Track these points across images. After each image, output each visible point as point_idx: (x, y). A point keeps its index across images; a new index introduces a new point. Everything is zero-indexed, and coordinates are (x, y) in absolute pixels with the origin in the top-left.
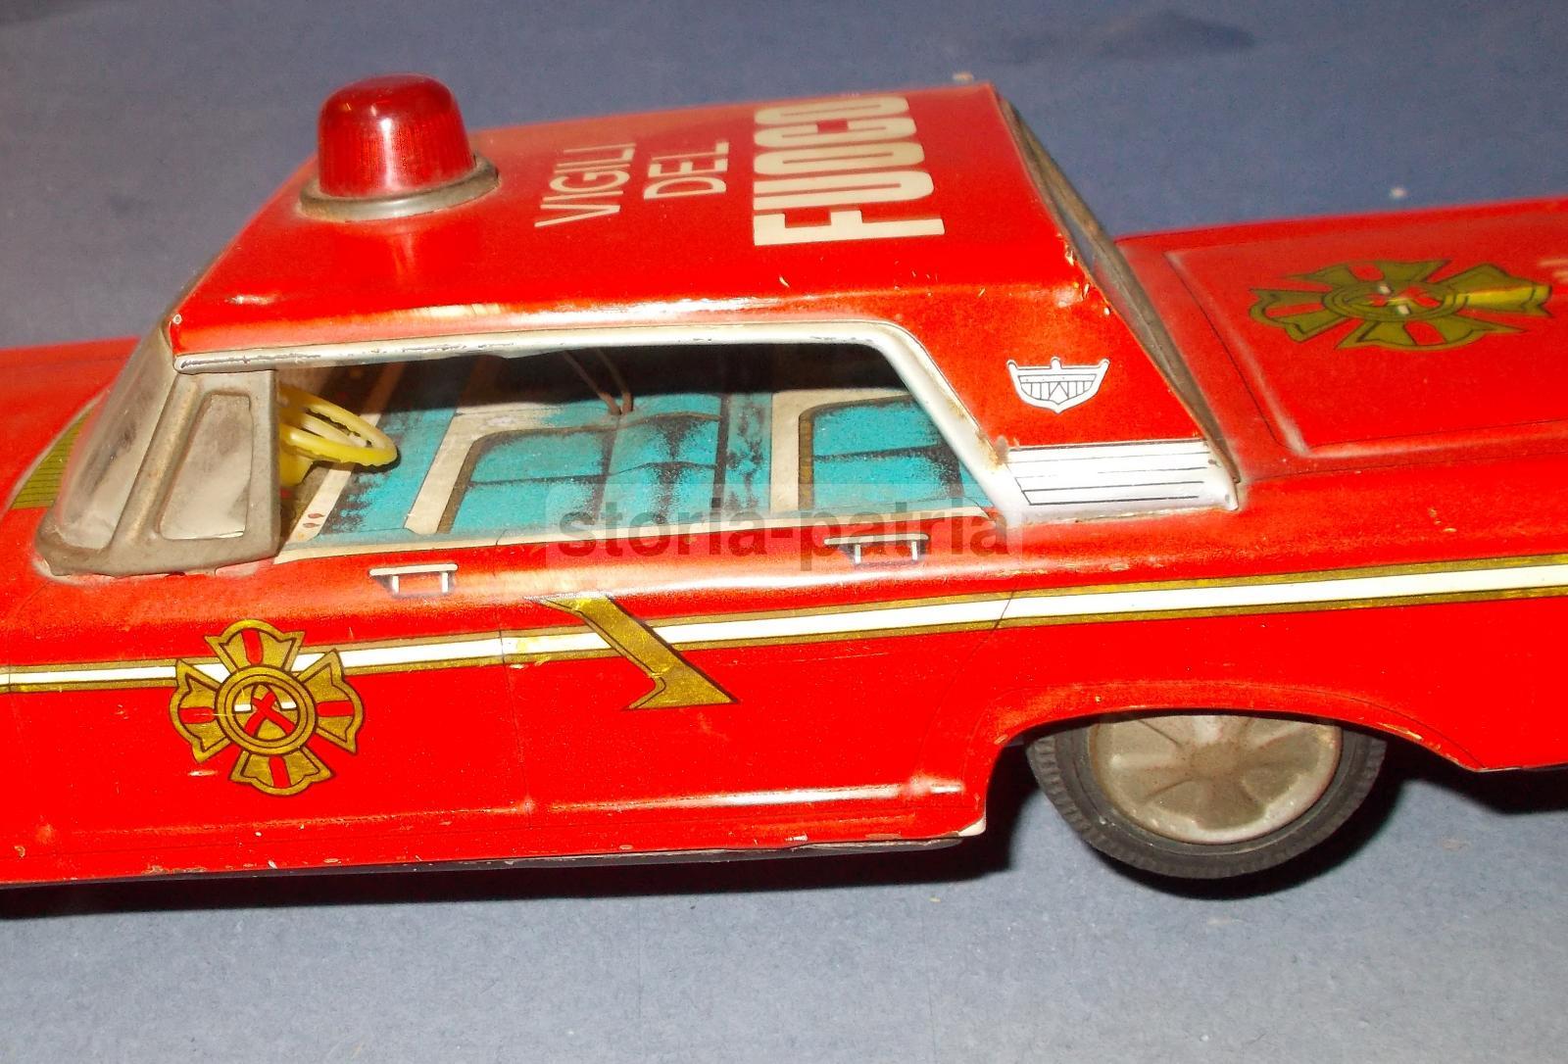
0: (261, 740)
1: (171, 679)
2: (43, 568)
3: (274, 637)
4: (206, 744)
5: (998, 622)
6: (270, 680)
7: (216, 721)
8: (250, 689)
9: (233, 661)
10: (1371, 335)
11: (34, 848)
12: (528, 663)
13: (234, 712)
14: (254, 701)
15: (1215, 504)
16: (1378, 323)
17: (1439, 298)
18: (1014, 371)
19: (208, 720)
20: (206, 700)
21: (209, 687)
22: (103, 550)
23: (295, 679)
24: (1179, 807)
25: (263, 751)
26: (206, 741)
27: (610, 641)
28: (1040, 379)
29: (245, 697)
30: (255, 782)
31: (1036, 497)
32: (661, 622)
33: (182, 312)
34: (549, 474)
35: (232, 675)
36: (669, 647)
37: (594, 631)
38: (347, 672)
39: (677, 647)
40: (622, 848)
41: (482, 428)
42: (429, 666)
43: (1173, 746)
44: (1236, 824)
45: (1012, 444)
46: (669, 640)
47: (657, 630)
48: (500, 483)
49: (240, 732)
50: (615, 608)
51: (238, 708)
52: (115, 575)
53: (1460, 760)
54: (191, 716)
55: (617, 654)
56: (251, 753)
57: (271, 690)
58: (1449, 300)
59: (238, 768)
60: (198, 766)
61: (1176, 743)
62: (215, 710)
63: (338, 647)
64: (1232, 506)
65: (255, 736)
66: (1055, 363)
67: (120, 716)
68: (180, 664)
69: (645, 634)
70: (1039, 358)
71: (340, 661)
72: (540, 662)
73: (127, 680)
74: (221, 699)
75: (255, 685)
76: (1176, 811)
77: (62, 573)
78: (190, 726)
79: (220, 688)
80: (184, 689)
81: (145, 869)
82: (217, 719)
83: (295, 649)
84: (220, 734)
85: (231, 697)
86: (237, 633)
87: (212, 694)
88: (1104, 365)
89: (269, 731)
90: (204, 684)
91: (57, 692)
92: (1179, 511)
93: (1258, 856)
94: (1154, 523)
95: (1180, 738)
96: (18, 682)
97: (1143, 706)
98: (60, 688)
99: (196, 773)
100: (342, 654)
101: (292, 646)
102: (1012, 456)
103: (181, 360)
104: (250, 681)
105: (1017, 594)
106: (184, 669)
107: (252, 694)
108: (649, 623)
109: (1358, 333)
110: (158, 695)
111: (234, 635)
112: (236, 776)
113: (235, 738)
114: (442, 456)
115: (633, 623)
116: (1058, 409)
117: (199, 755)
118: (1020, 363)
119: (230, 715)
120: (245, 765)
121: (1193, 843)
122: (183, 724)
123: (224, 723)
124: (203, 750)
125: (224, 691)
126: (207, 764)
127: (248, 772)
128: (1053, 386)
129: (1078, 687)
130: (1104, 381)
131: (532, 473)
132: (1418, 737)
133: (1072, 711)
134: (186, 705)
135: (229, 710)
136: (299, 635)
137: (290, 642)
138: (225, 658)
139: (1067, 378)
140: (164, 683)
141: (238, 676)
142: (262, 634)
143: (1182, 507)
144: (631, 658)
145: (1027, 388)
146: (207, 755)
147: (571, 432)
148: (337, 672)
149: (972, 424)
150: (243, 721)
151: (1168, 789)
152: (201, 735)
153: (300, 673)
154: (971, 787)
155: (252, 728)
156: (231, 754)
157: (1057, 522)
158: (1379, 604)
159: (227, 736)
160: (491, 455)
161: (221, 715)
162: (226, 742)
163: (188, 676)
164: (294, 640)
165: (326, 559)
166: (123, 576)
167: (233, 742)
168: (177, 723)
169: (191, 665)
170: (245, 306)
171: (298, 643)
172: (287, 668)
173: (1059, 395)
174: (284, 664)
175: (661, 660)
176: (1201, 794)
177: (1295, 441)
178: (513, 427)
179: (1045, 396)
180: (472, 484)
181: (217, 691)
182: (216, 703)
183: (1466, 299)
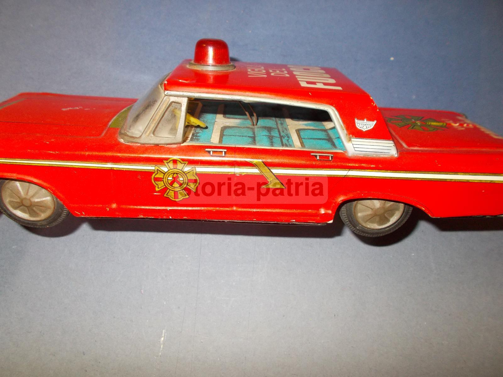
0: (173, 187)
1: (154, 170)
2: (122, 141)
3: (180, 162)
4: (159, 187)
5: (345, 175)
6: (178, 173)
7: (163, 182)
8: (173, 174)
9: (169, 167)
10: (414, 128)
11: (111, 209)
12: (240, 174)
13: (167, 179)
14: (173, 177)
15: (393, 155)
16: (414, 126)
17: (426, 122)
18: (356, 121)
19: (161, 181)
20: (161, 176)
21: (162, 173)
22: (139, 137)
23: (184, 173)
24: (373, 222)
25: (173, 189)
26: (159, 186)
27: (260, 171)
28: (361, 123)
29: (171, 176)
30: (169, 197)
31: (356, 149)
32: (273, 168)
33: (167, 81)
34: (242, 135)
35: (169, 170)
36: (273, 174)
37: (257, 168)
38: (197, 173)
39: (275, 174)
40: (254, 220)
41: (223, 125)
42: (217, 173)
43: (371, 210)
44: (385, 224)
45: (353, 137)
46: (274, 172)
47: (271, 170)
48: (231, 135)
49: (168, 185)
50: (263, 164)
51: (169, 179)
52: (141, 144)
53: (431, 215)
54: (157, 179)
55: (261, 174)
56: (170, 190)
57: (178, 175)
58: (427, 123)
59: (166, 193)
60: (156, 192)
61: (371, 209)
62: (163, 179)
63: (196, 166)
64: (396, 156)
65: (172, 186)
66: (365, 120)
67: (138, 178)
68: (156, 167)
69: (268, 170)
70: (362, 119)
71: (196, 170)
72: (243, 174)
73: (142, 169)
74: (165, 176)
75: (174, 173)
76: (372, 223)
77: (127, 142)
78: (156, 182)
79: (165, 173)
80: (156, 173)
81: (139, 216)
82: (163, 181)
83: (185, 166)
84: (163, 184)
85: (168, 176)
86: (172, 160)
87: (163, 174)
88: (375, 122)
89: (176, 185)
90: (161, 172)
91: (124, 170)
92: (384, 156)
93: (390, 230)
94: (380, 158)
95: (372, 208)
96: (113, 167)
97: (371, 197)
98: (125, 169)
99: (155, 194)
100: (196, 168)
101: (184, 165)
102: (352, 139)
103: (166, 92)
104: (173, 172)
105: (351, 170)
106: (157, 168)
107: (173, 175)
108: (270, 168)
109: (411, 127)
110: (150, 173)
111: (171, 161)
112: (165, 195)
113: (167, 186)
114: (215, 129)
115: (266, 168)
116: (364, 130)
117: (157, 189)
118: (358, 119)
119: (167, 180)
120: (168, 192)
121: (377, 229)
122: (154, 181)
123: (165, 182)
124: (158, 188)
125: (166, 174)
126: (158, 192)
127: (168, 195)
128: (364, 125)
129: (359, 192)
130: (375, 125)
131: (238, 134)
132: (424, 209)
133: (357, 197)
134: (156, 176)
135: (166, 179)
136: (186, 162)
137: (184, 164)
138: (167, 166)
139: (368, 124)
140: (151, 171)
141: (170, 171)
142: (178, 161)
143: (386, 155)
144: (264, 176)
145: (358, 125)
146: (159, 189)
147: (244, 128)
148: (195, 172)
149: (345, 131)
150: (170, 182)
151: (371, 219)
152: (158, 184)
153: (186, 171)
154: (332, 213)
155: (171, 184)
156: (165, 190)
157: (359, 155)
158: (423, 180)
159: (165, 185)
160: (227, 130)
161: (164, 180)
162: (165, 187)
163: (158, 170)
164: (185, 163)
165: (194, 146)
166: (144, 144)
167: (166, 187)
168: (153, 181)
169: (159, 167)
170: (181, 82)
171: (186, 164)
172: (182, 170)
173: (365, 127)
174: (182, 169)
175: (271, 177)
176: (377, 219)
177: (405, 145)
178: (230, 125)
179: (362, 127)
180: (223, 135)
181: (164, 174)
182: (164, 177)
183: (431, 123)
